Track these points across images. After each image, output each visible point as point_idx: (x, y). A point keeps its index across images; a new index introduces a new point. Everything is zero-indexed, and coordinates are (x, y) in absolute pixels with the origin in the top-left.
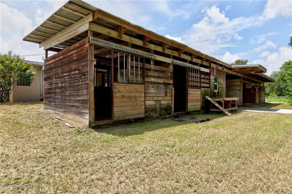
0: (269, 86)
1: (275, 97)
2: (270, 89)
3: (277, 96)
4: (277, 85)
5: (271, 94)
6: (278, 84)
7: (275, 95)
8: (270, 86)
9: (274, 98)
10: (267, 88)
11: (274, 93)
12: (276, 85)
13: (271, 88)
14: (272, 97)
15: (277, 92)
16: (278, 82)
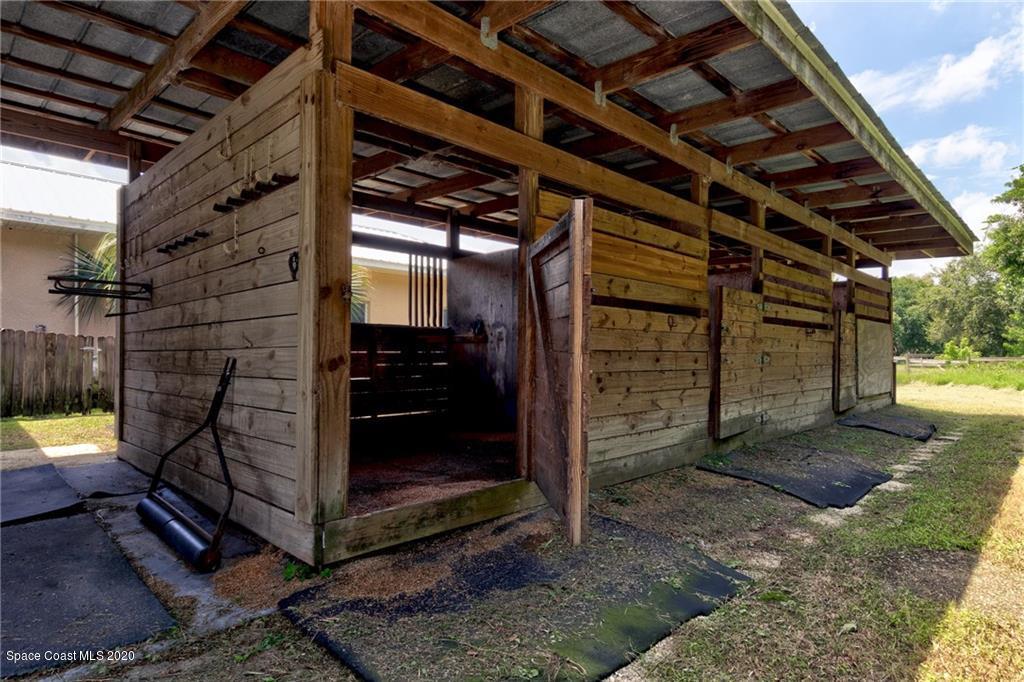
0: (942, 310)
1: (970, 362)
2: (944, 323)
3: (977, 353)
4: (975, 307)
5: (948, 346)
6: (982, 301)
7: (970, 350)
8: (947, 311)
9: (963, 366)
10: (932, 321)
11: (964, 340)
12: (970, 308)
13: (952, 319)
14: (956, 358)
15: (975, 338)
16: (981, 292)
